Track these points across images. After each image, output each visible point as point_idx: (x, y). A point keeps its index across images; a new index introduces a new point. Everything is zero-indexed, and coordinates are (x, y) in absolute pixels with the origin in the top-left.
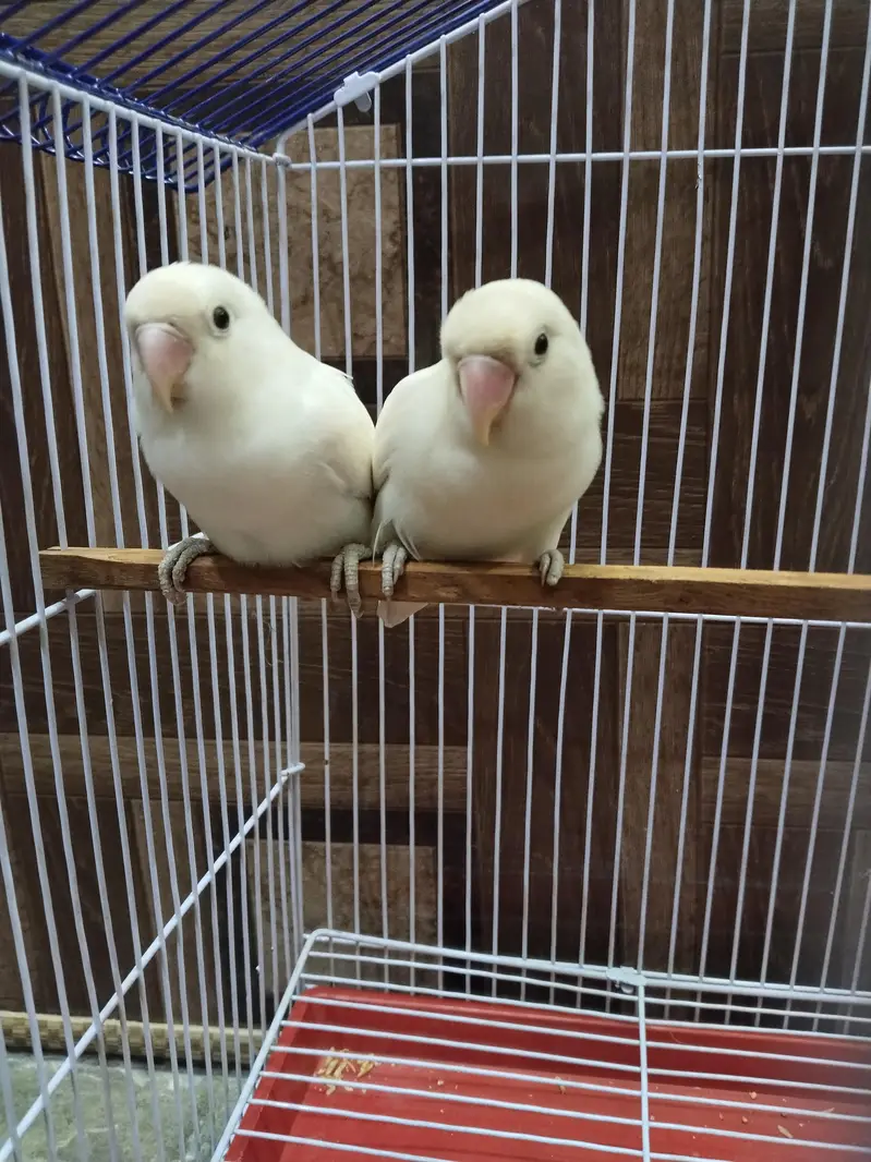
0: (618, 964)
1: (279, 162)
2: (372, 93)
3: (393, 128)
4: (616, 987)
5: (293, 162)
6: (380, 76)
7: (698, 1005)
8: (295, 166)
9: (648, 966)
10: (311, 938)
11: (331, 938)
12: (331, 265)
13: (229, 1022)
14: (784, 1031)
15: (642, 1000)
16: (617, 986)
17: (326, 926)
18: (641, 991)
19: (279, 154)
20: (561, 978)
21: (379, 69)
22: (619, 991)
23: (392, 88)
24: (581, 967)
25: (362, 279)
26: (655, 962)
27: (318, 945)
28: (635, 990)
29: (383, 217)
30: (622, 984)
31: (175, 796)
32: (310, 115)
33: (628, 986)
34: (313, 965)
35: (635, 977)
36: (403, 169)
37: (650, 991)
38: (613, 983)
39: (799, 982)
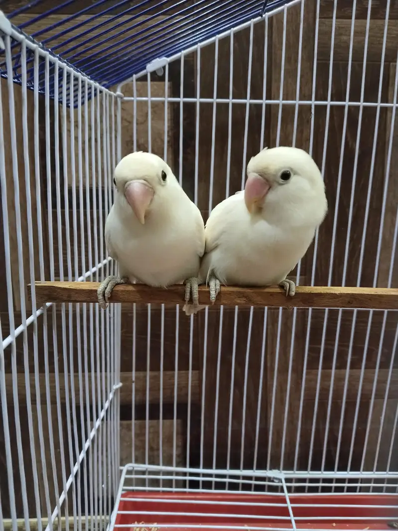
0: (272, 469)
1: (119, 96)
4: (270, 479)
5: (125, 96)
6: (169, 59)
7: (307, 485)
8: (126, 98)
9: (285, 469)
10: (125, 469)
11: (133, 468)
14: (345, 494)
15: (284, 485)
16: (272, 479)
17: (131, 462)
18: (283, 481)
19: (119, 93)
20: (245, 478)
21: (168, 56)
22: (273, 481)
23: (174, 66)
24: (254, 472)
26: (289, 466)
27: (129, 472)
28: (280, 481)
30: (274, 478)
31: (54, 402)
32: (134, 75)
33: (276, 478)
34: (128, 482)
35: (279, 475)
36: (179, 103)
37: (288, 480)
39: (352, 470)
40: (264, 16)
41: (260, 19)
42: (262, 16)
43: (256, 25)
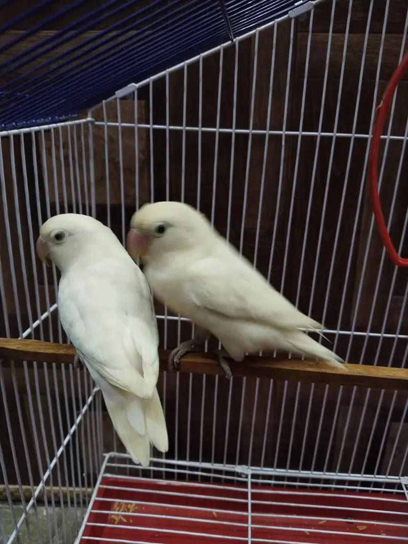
0: (240, 464)
1: (90, 122)
2: (133, 93)
3: (143, 102)
4: (239, 475)
5: (97, 121)
6: (137, 85)
7: (272, 482)
8: (97, 123)
10: (107, 456)
12: (114, 163)
13: (71, 485)
15: (249, 480)
17: (113, 451)
18: (250, 477)
19: (89, 118)
24: (224, 466)
25: (129, 170)
26: (256, 463)
27: (111, 460)
28: (247, 476)
29: (139, 143)
30: (241, 473)
32: (104, 101)
33: (244, 474)
34: (108, 470)
35: (246, 470)
36: (148, 129)
37: (254, 476)
38: (238, 473)
39: (315, 470)
40: (234, 40)
41: (230, 44)
42: (232, 41)
43: (225, 49)
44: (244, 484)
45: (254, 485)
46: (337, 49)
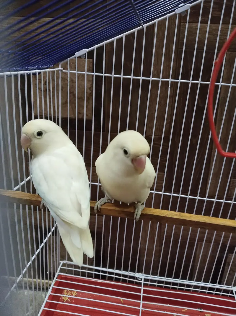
0: (138, 272)
1: (59, 70)
2: (85, 54)
3: (91, 60)
4: (137, 279)
6: (88, 50)
7: (156, 284)
8: (64, 71)
9: (145, 273)
10: (62, 262)
11: (66, 263)
12: (73, 94)
15: (143, 282)
18: (143, 280)
19: (60, 68)
20: (124, 276)
23: (90, 54)
24: (129, 273)
25: (81, 99)
26: (147, 272)
28: (141, 280)
29: (87, 83)
32: (68, 58)
33: (140, 278)
35: (141, 276)
36: (93, 75)
37: (145, 280)
38: (136, 277)
39: (182, 279)
40: (143, 26)
41: (141, 28)
42: (142, 26)
43: (138, 31)
44: (139, 284)
45: (145, 285)
46: (203, 32)
